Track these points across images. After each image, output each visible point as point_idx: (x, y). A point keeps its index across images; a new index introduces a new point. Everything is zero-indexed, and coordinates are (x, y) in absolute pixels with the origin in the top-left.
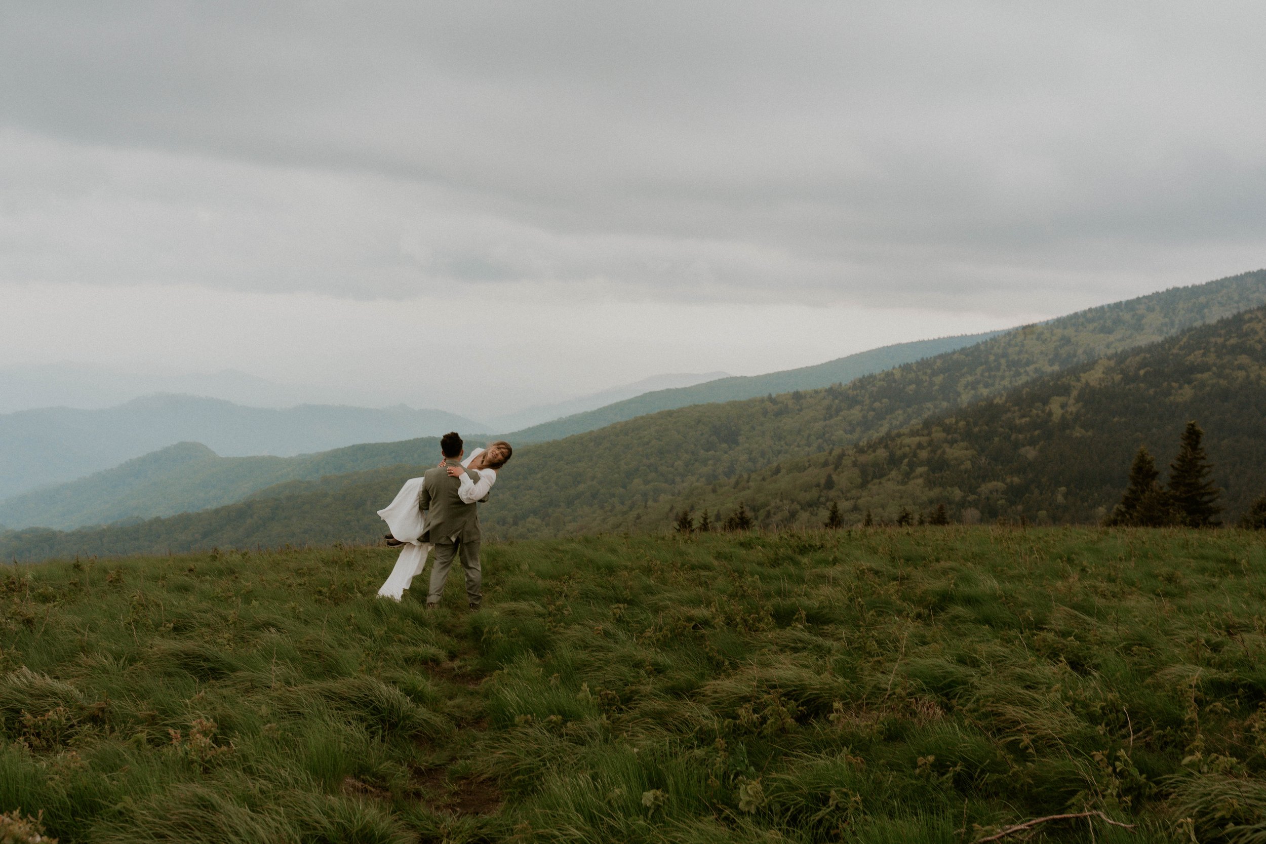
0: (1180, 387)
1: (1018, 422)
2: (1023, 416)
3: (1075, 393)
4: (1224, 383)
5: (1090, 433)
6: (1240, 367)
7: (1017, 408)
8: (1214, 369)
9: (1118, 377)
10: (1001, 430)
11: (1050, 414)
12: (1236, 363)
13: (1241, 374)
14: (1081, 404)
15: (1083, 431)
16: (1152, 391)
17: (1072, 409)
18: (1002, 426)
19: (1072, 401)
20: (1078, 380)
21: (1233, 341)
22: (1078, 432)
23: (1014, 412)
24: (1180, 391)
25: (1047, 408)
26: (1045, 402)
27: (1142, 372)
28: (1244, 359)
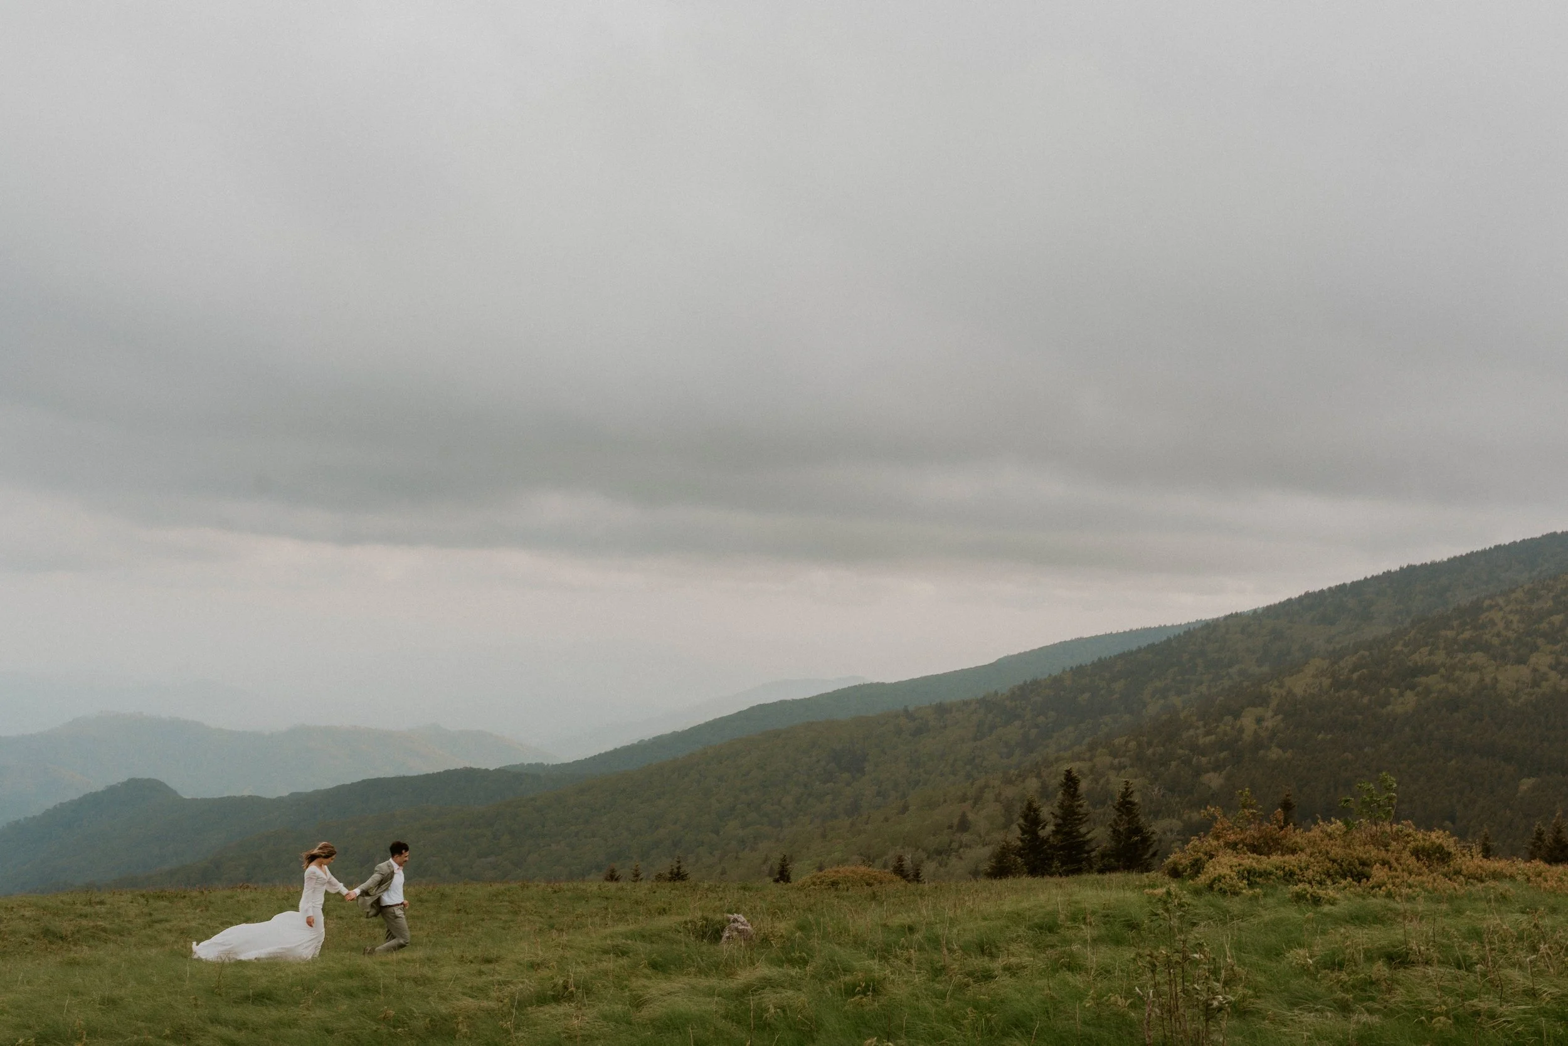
0: (1401, 694)
1: (1201, 741)
2: (1208, 733)
3: (1274, 703)
4: (1452, 688)
5: (1289, 754)
6: (1474, 668)
7: (1201, 723)
8: (1442, 670)
9: (1326, 682)
10: (1180, 751)
11: (1241, 730)
12: (1469, 662)
13: (1474, 677)
14: (1280, 717)
15: (1280, 751)
16: (1365, 700)
17: (1269, 724)
18: (1181, 748)
19: (1270, 713)
20: (1281, 686)
21: (1467, 635)
22: (1274, 753)
23: (1198, 728)
24: (1401, 700)
25: (1238, 724)
26: (1237, 715)
27: (1355, 676)
28: (1478, 657)
